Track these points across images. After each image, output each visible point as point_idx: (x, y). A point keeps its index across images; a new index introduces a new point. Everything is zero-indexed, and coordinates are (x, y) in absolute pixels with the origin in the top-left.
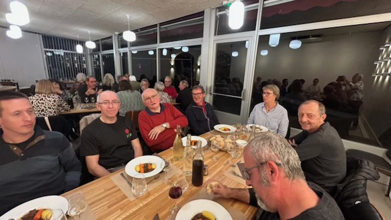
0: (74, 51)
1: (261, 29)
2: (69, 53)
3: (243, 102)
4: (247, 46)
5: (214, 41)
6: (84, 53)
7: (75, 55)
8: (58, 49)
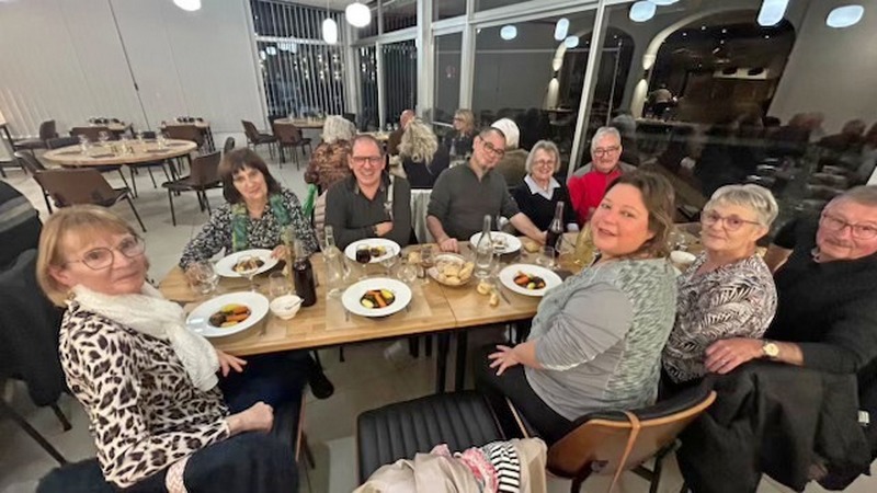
0: (317, 38)
2: (307, 45)
6: (340, 44)
7: (321, 50)
8: (285, 36)
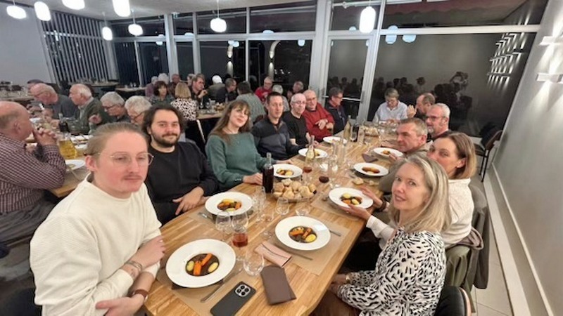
1: (383, 28)
3: (361, 105)
4: (367, 44)
5: (329, 36)
